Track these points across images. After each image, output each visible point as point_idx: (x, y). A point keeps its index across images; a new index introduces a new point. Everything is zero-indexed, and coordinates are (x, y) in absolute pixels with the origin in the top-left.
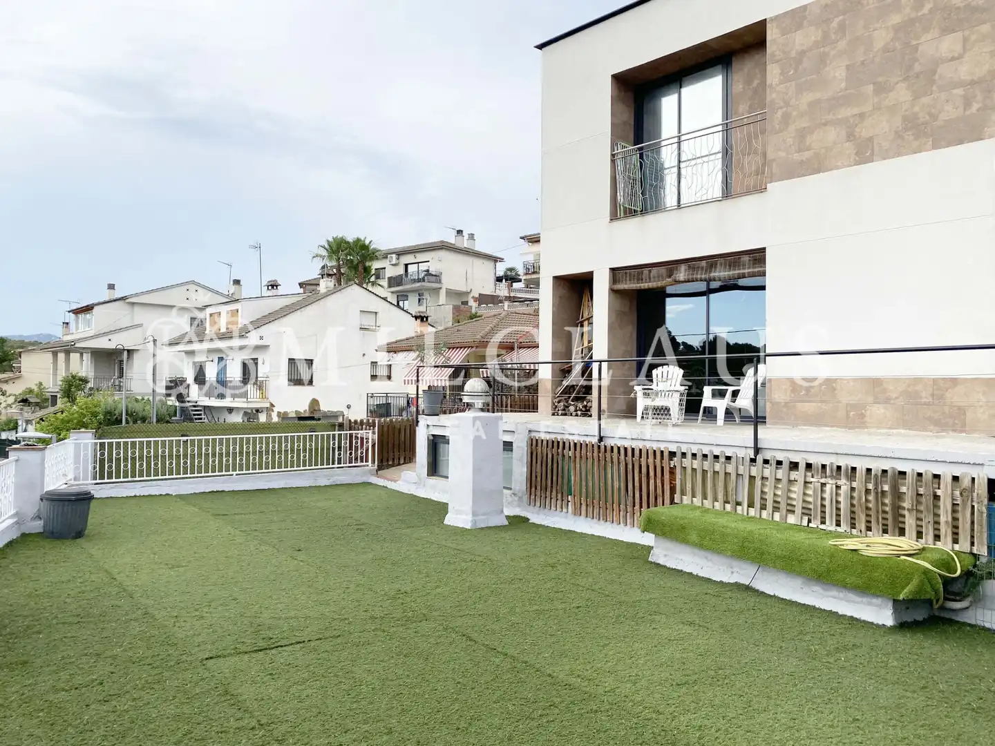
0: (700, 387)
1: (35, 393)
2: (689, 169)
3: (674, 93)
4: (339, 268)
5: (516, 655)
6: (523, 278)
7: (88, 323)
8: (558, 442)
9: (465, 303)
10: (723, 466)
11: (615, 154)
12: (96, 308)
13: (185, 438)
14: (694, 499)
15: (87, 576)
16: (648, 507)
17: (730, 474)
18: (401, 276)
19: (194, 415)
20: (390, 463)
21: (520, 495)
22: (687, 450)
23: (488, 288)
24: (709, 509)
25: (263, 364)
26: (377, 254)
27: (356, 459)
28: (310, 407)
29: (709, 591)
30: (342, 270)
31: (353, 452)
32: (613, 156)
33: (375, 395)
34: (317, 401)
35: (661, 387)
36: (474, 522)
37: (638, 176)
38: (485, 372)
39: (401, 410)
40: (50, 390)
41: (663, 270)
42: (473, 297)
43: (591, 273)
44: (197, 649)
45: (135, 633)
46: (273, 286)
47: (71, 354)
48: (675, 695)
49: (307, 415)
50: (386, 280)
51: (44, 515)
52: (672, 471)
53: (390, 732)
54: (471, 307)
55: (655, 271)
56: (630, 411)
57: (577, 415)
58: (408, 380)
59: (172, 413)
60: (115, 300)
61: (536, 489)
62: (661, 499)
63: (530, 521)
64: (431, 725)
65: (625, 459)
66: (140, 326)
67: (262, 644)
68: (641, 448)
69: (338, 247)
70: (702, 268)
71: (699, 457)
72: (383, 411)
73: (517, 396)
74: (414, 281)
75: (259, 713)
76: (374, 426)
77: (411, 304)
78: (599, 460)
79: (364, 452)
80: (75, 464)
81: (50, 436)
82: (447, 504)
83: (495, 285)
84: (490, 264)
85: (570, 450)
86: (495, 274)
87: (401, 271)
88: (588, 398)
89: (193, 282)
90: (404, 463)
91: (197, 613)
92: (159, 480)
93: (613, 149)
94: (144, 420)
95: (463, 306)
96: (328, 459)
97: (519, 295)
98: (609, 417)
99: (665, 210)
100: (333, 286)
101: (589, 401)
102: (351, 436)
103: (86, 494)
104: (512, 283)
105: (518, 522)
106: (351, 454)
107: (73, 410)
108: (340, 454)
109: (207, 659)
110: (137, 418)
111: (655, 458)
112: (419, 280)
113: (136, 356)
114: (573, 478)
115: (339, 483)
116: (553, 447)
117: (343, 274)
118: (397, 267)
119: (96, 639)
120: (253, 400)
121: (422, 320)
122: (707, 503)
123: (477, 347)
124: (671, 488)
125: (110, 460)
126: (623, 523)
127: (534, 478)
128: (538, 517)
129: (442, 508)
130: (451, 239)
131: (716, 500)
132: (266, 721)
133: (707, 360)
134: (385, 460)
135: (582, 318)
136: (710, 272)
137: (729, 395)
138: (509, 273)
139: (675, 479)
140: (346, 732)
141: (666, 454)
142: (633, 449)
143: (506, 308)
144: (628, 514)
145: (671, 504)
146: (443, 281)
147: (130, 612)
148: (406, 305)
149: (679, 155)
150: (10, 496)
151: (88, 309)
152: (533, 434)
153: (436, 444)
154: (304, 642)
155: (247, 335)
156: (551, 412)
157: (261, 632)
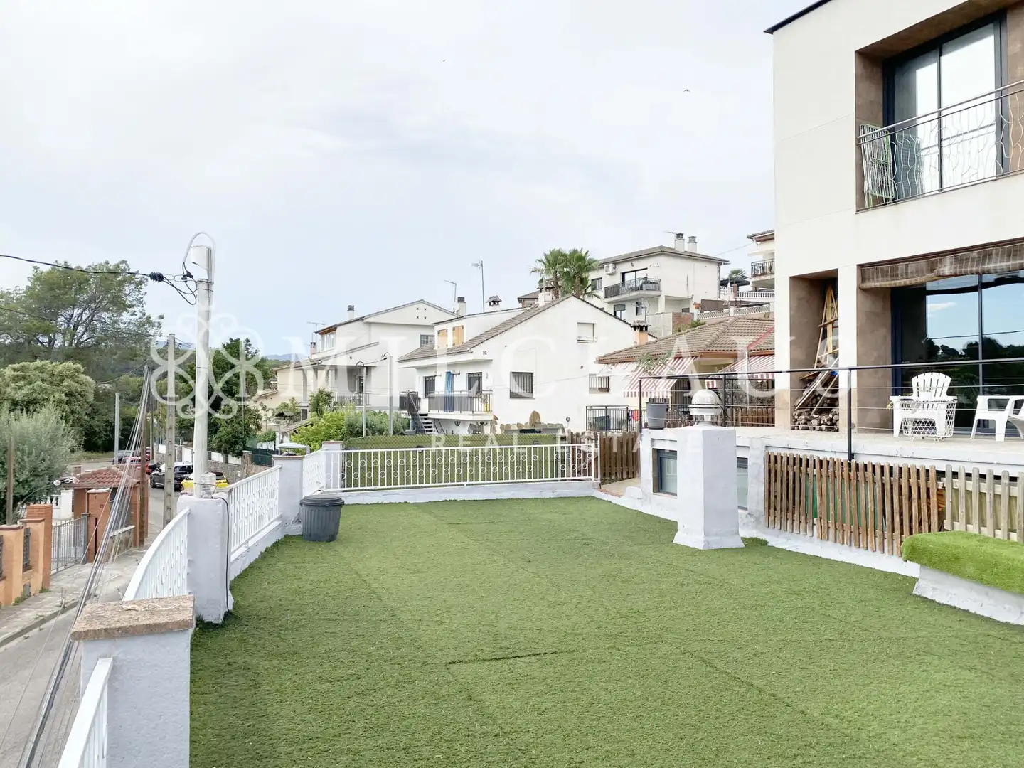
0: (972, 397)
1: (289, 407)
2: (954, 147)
3: (931, 63)
4: (556, 280)
5: (763, 687)
6: (751, 280)
7: (333, 343)
8: (801, 459)
9: (686, 310)
10: (1007, 488)
11: (860, 138)
12: (338, 328)
13: (420, 449)
14: (969, 526)
15: (341, 577)
16: (911, 533)
17: (1016, 497)
18: (617, 285)
19: (425, 427)
20: (613, 477)
21: (757, 515)
22: (959, 470)
23: (712, 293)
24: (988, 538)
25: (487, 378)
26: (593, 265)
27: (579, 472)
28: (530, 419)
29: (992, 633)
30: (560, 284)
31: (576, 465)
32: (858, 140)
33: (594, 408)
34: (538, 414)
35: (924, 396)
36: (707, 543)
37: (890, 161)
38: (710, 383)
39: (621, 423)
40: (302, 405)
41: (923, 263)
42: (695, 304)
43: (835, 271)
44: (440, 653)
45: (385, 633)
46: (495, 302)
47: (319, 372)
48: (957, 749)
49: (528, 428)
50: (603, 290)
51: (302, 518)
52: (941, 493)
53: (632, 755)
54: (693, 314)
55: (912, 265)
56: (885, 424)
57: (821, 430)
58: (632, 392)
59: (406, 425)
60: (355, 321)
61: (775, 509)
62: (927, 524)
63: (769, 545)
64: (675, 752)
65: (882, 479)
66: (376, 344)
67: (500, 653)
68: (901, 466)
69: (555, 260)
70: (973, 260)
71: (975, 477)
72: (602, 424)
73: (748, 409)
74: (632, 290)
75: (501, 721)
76: (596, 439)
77: (629, 314)
78: (850, 479)
79: (587, 465)
80: (327, 472)
81: (304, 446)
82: (677, 522)
83: (720, 289)
84: (714, 267)
85: (814, 468)
86: (719, 278)
87: (618, 280)
88: (834, 410)
89: (422, 301)
90: (628, 478)
91: (438, 618)
92: (398, 488)
93: (858, 133)
94: (381, 432)
95: (684, 313)
96: (552, 471)
97: (746, 299)
98: (859, 431)
99: (922, 196)
100: (551, 299)
101: (836, 414)
102: (574, 449)
103: (338, 500)
104: (738, 286)
105: (755, 544)
106: (574, 467)
107: (320, 423)
108: (563, 467)
109: (450, 663)
110: (376, 430)
111: (919, 478)
112: (637, 289)
113: (373, 373)
114: (818, 498)
115: (562, 496)
116: (794, 465)
117: (560, 287)
118: (613, 277)
119: (352, 636)
120: (477, 413)
121: (641, 330)
122: (986, 531)
123: (701, 356)
124: (939, 513)
125: (356, 470)
126: (880, 550)
127: (772, 498)
128: (778, 540)
129: (671, 527)
130: (670, 243)
131: (997, 527)
132: (509, 729)
133: (981, 365)
134: (607, 474)
135: (825, 321)
136: (983, 264)
137: (1010, 406)
138: (734, 276)
139: (945, 502)
140: (587, 749)
141: (932, 475)
142: (891, 468)
143: (732, 314)
144: (886, 541)
145: (940, 531)
146: (663, 287)
147: (380, 613)
148: (624, 315)
149: (940, 133)
150: (275, 501)
151: (332, 330)
152: (771, 450)
153: (661, 458)
154: (540, 654)
155: (472, 350)
156: (789, 425)
157: (498, 641)
